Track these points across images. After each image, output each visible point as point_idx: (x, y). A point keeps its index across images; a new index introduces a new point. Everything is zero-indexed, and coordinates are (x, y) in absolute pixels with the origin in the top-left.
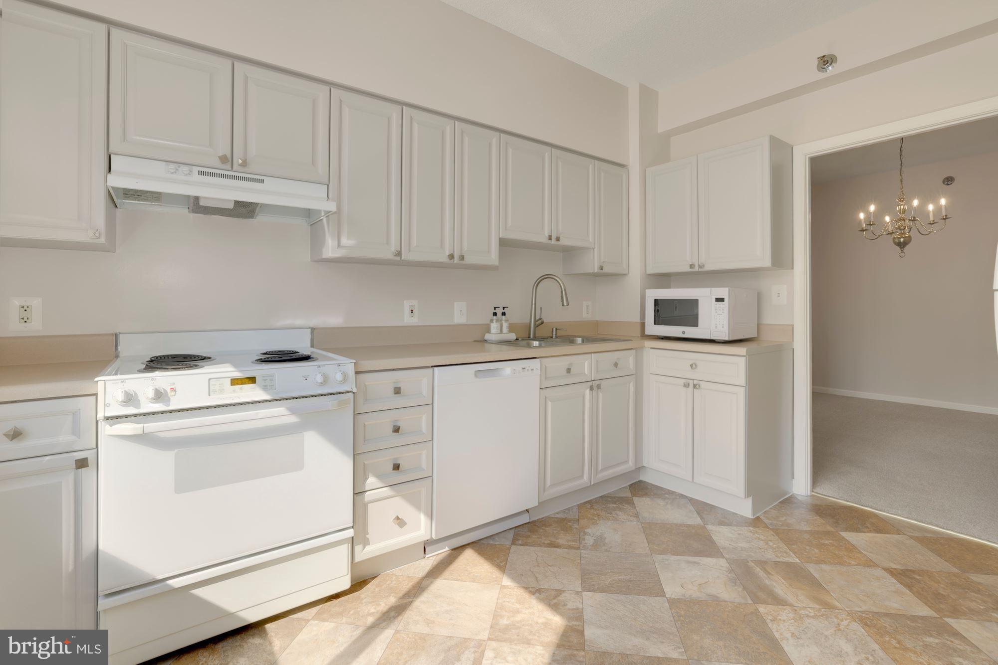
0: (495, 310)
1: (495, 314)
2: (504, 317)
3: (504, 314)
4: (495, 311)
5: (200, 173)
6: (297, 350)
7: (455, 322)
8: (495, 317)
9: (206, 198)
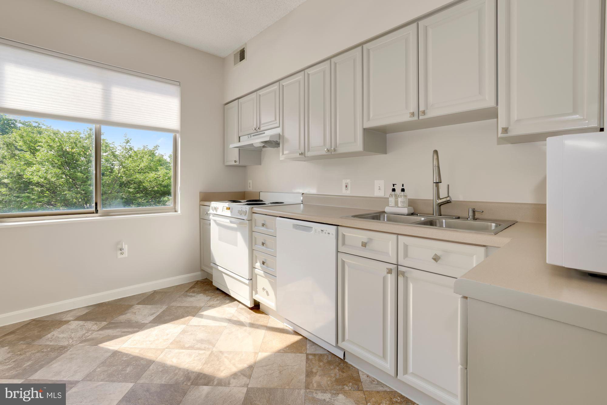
0: (394, 186)
1: (394, 190)
2: (402, 193)
3: (403, 190)
4: (393, 188)
5: (253, 136)
6: (284, 202)
7: (375, 195)
8: (393, 193)
9: (255, 143)
